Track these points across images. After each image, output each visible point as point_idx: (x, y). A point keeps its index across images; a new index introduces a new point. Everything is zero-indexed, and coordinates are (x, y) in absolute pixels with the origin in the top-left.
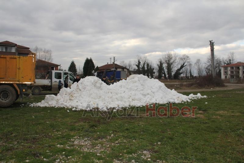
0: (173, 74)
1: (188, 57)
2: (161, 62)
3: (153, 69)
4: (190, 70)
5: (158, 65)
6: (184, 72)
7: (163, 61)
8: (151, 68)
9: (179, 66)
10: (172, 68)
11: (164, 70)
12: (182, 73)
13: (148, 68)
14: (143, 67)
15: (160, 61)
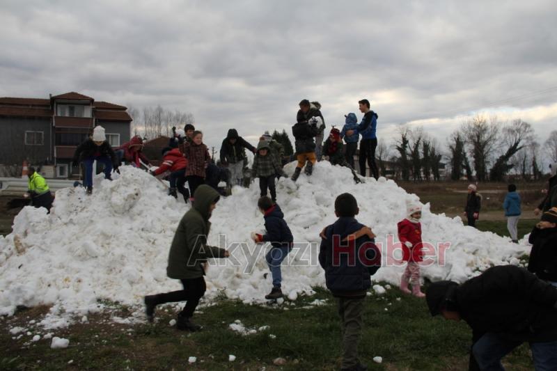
0: (489, 168)
1: (527, 125)
2: (458, 139)
3: (440, 156)
4: (534, 158)
5: (451, 147)
6: (517, 163)
7: (464, 137)
8: (433, 153)
9: (506, 149)
10: (487, 153)
11: (466, 159)
12: (511, 166)
13: (425, 154)
14: (415, 153)
15: (456, 137)
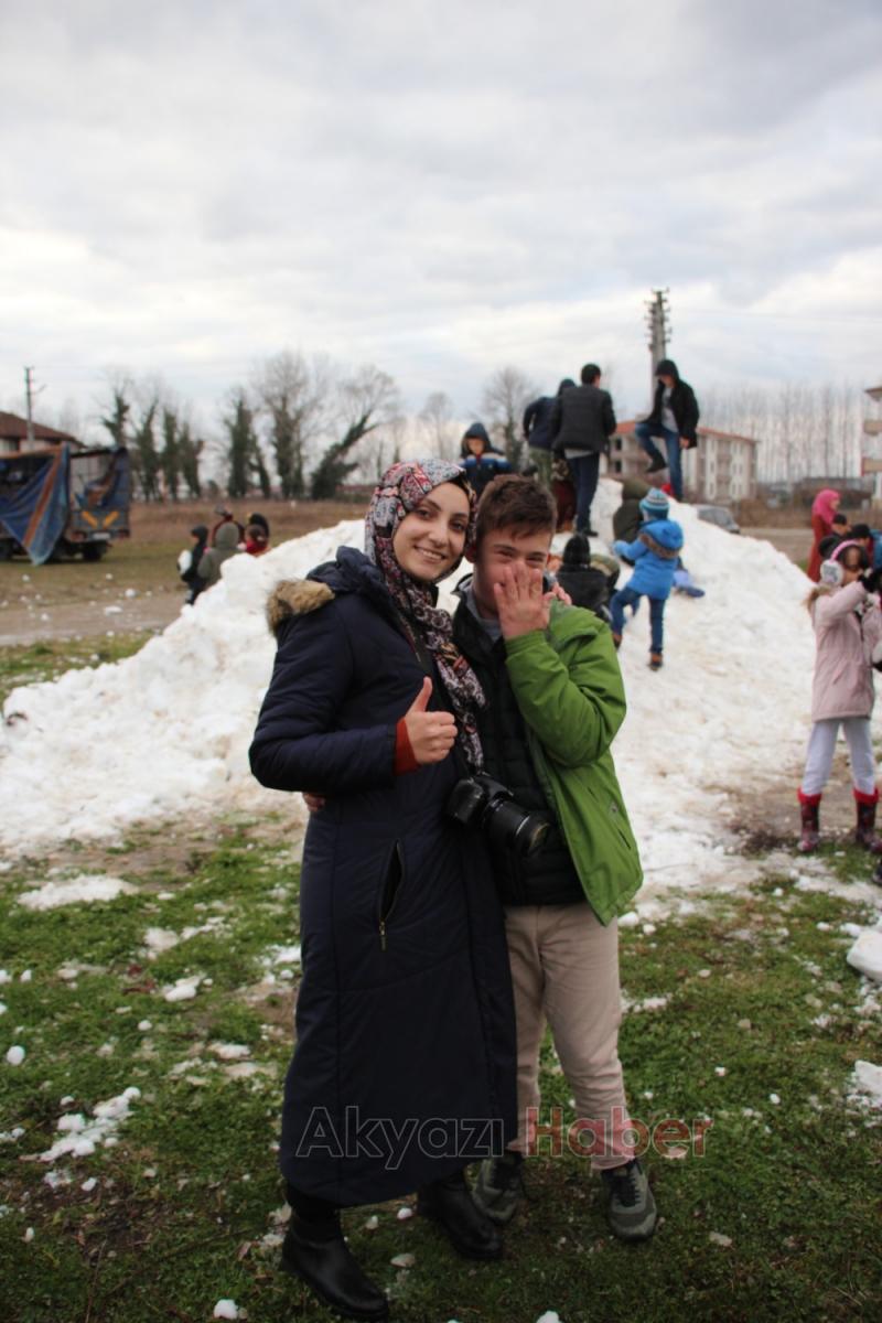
0: (310, 468)
1: (387, 380)
2: (241, 404)
3: (200, 444)
4: (397, 451)
5: (227, 422)
6: (367, 461)
7: (254, 401)
8: (185, 439)
9: (343, 431)
10: (308, 435)
11: (257, 450)
12: (353, 467)
13: (169, 438)
14: (146, 437)
15: (237, 399)
